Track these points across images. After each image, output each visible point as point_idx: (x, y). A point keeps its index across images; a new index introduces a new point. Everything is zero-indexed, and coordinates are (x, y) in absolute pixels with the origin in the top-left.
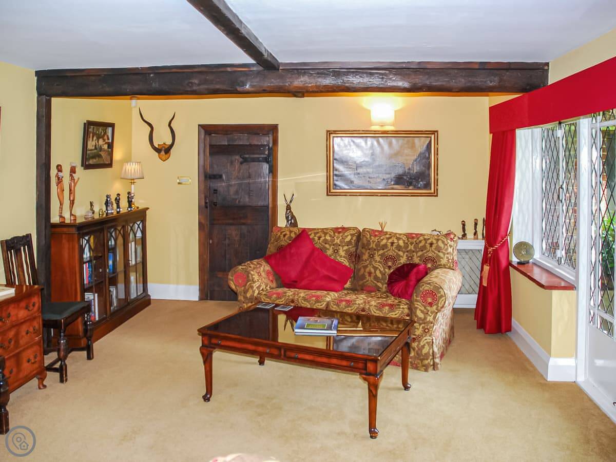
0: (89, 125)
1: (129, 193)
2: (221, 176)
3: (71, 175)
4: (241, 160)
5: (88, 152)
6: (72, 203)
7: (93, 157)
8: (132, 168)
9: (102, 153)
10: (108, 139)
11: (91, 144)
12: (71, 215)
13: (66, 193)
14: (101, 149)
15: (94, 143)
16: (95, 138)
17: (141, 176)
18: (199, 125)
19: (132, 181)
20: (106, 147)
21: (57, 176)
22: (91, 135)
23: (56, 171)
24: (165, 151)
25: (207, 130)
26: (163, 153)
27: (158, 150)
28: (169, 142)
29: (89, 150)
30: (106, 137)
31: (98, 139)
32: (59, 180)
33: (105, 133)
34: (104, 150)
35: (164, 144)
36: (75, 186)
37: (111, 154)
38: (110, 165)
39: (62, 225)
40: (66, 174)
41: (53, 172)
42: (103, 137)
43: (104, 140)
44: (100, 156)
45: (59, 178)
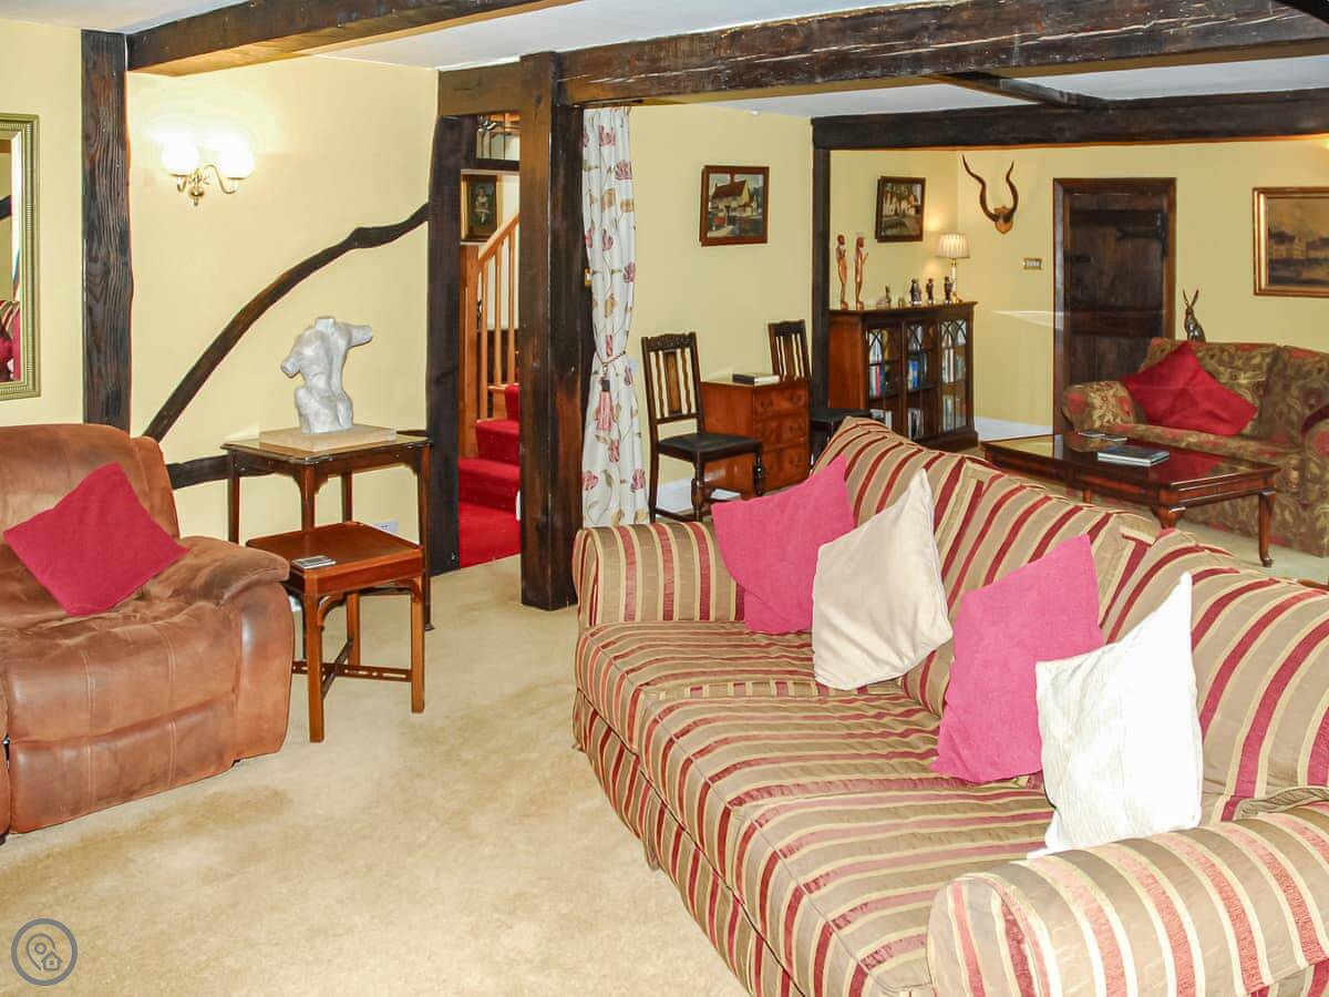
0: (884, 182)
1: (947, 279)
2: (1088, 260)
3: (858, 250)
4: (1119, 234)
5: (884, 219)
6: (859, 285)
7: (892, 226)
8: (952, 243)
9: (907, 221)
10: (916, 200)
11: (889, 208)
12: (857, 301)
13: (851, 273)
14: (904, 215)
15: (893, 207)
16: (894, 200)
17: (965, 255)
18: (1055, 180)
19: (954, 261)
20: (912, 212)
21: (838, 249)
22: (889, 195)
23: (837, 243)
24: (1004, 218)
25: (1068, 188)
26: (1001, 221)
27: (994, 217)
28: (1010, 205)
29: (886, 216)
30: (912, 198)
31: (900, 200)
32: (841, 255)
33: (910, 193)
34: (910, 216)
35: (1004, 207)
36: (862, 263)
37: (919, 221)
38: (919, 237)
39: (845, 313)
40: (850, 247)
41: (833, 244)
42: (907, 198)
43: (909, 203)
44: (902, 224)
45: (840, 253)
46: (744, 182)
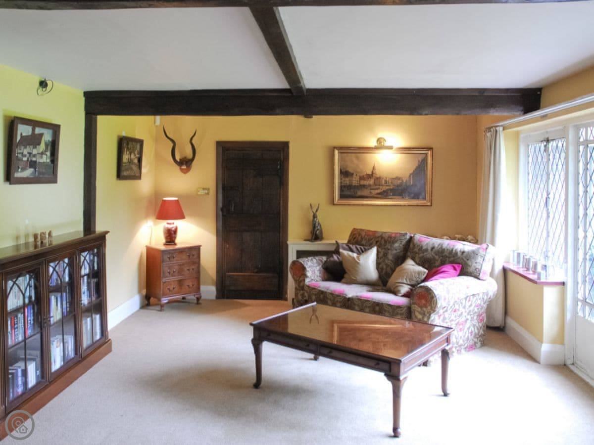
0: (121, 140)
2: (237, 188)
4: (255, 173)
5: (122, 165)
7: (127, 170)
9: (133, 166)
10: (137, 154)
11: (125, 158)
14: (133, 163)
15: (127, 157)
18: (217, 142)
20: (136, 161)
24: (186, 165)
25: (225, 146)
26: (184, 166)
27: (179, 164)
28: (190, 157)
29: (124, 163)
30: (136, 152)
31: (130, 153)
34: (135, 164)
35: (186, 158)
42: (134, 152)
43: (134, 155)
44: (131, 169)
46: (41, 135)
